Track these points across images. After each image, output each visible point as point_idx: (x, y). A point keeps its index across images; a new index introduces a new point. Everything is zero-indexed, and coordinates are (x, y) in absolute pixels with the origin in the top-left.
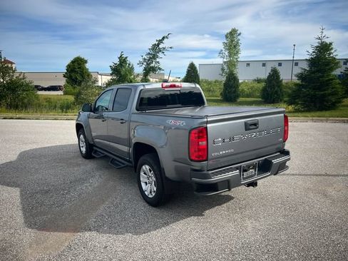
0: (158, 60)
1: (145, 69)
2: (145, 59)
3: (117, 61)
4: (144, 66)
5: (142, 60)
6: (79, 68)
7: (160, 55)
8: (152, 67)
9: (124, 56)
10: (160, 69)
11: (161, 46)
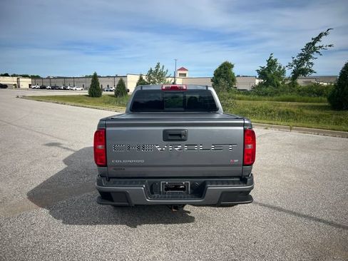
0: (311, 61)
1: (294, 72)
2: (295, 61)
3: (265, 65)
4: (293, 68)
5: (291, 62)
6: (225, 73)
7: (315, 55)
8: (303, 70)
9: (273, 59)
10: (311, 71)
11: (316, 45)
